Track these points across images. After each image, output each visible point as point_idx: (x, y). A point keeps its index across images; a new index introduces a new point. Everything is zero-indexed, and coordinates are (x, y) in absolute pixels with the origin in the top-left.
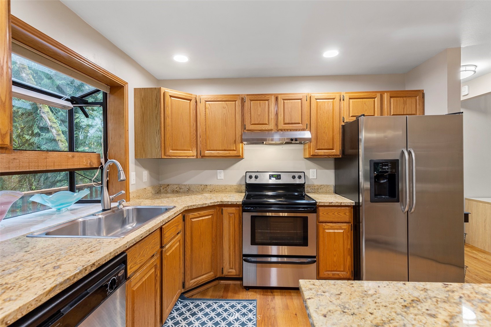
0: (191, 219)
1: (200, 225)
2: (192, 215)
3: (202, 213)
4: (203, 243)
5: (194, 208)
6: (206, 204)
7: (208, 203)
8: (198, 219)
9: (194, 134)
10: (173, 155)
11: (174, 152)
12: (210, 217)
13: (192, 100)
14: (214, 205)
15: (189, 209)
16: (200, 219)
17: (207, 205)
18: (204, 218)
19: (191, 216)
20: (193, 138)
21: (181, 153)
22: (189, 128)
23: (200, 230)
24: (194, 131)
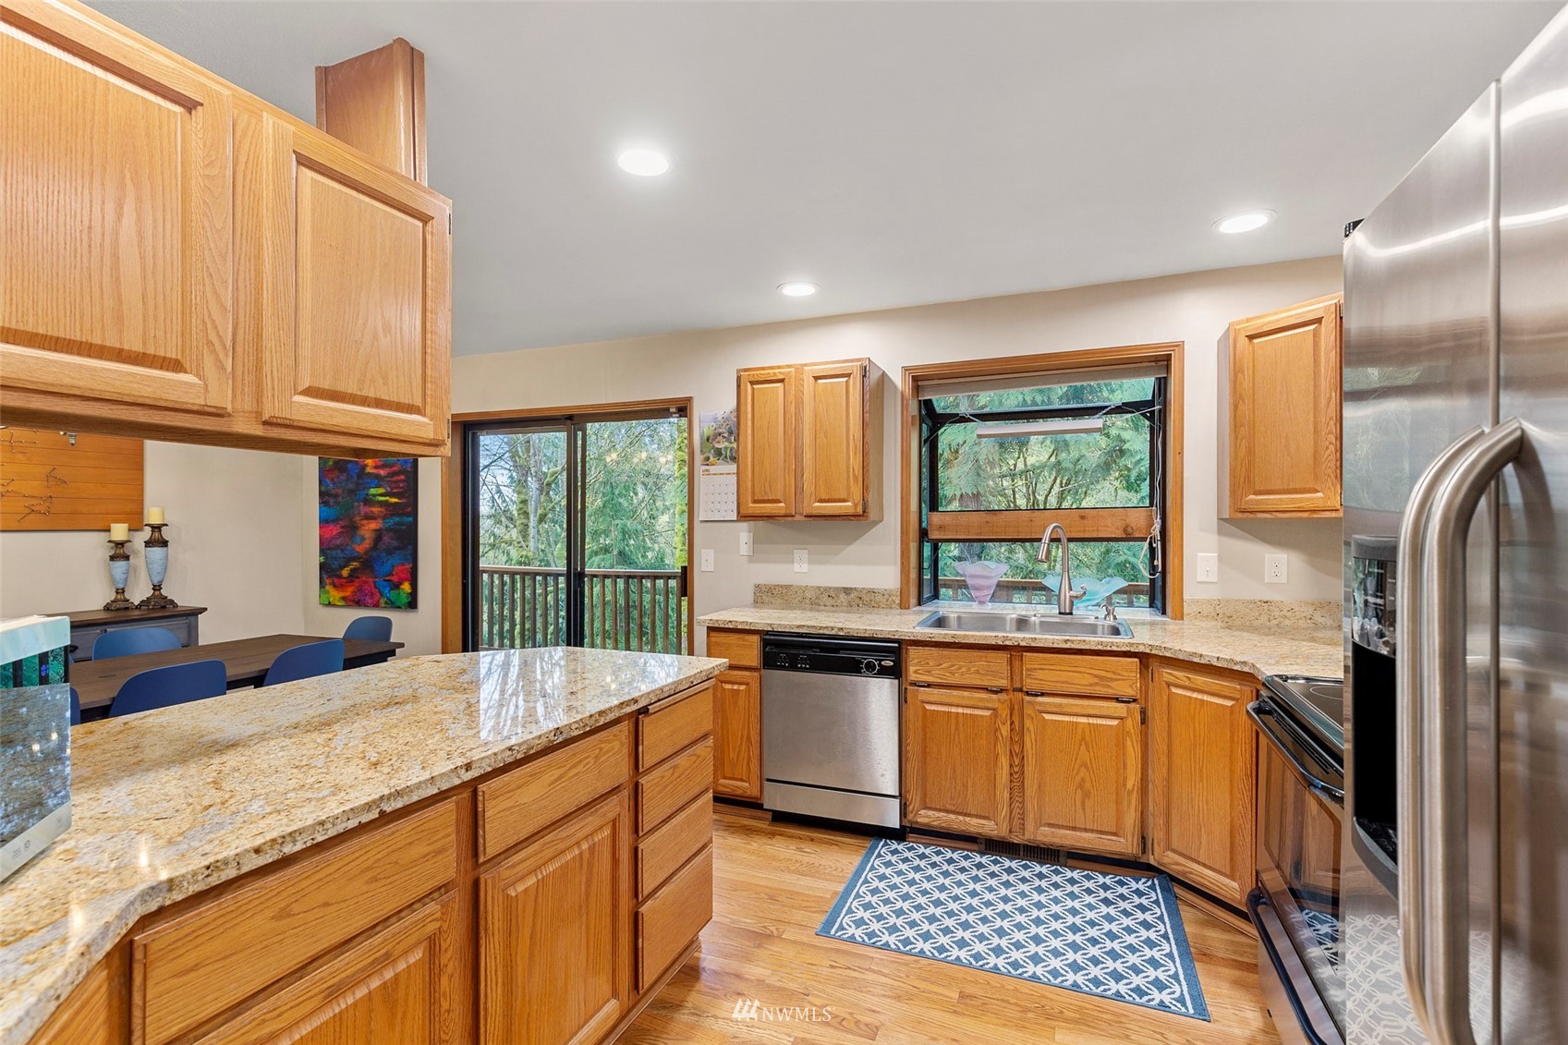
0: (1169, 685)
1: (1192, 712)
2: (1170, 674)
3: (1200, 679)
4: (1201, 770)
5: (1165, 657)
6: (1201, 656)
7: (1208, 656)
8: (1188, 694)
9: (1330, 433)
10: (1255, 507)
11: (1258, 500)
12: (1229, 703)
13: (1323, 320)
14: (1227, 669)
15: (1153, 652)
16: (1195, 695)
17: (1203, 661)
18: (1206, 698)
19: (1167, 675)
20: (1327, 448)
21: (1281, 500)
22: (1311, 416)
23: (1194, 730)
24: (1332, 423)
